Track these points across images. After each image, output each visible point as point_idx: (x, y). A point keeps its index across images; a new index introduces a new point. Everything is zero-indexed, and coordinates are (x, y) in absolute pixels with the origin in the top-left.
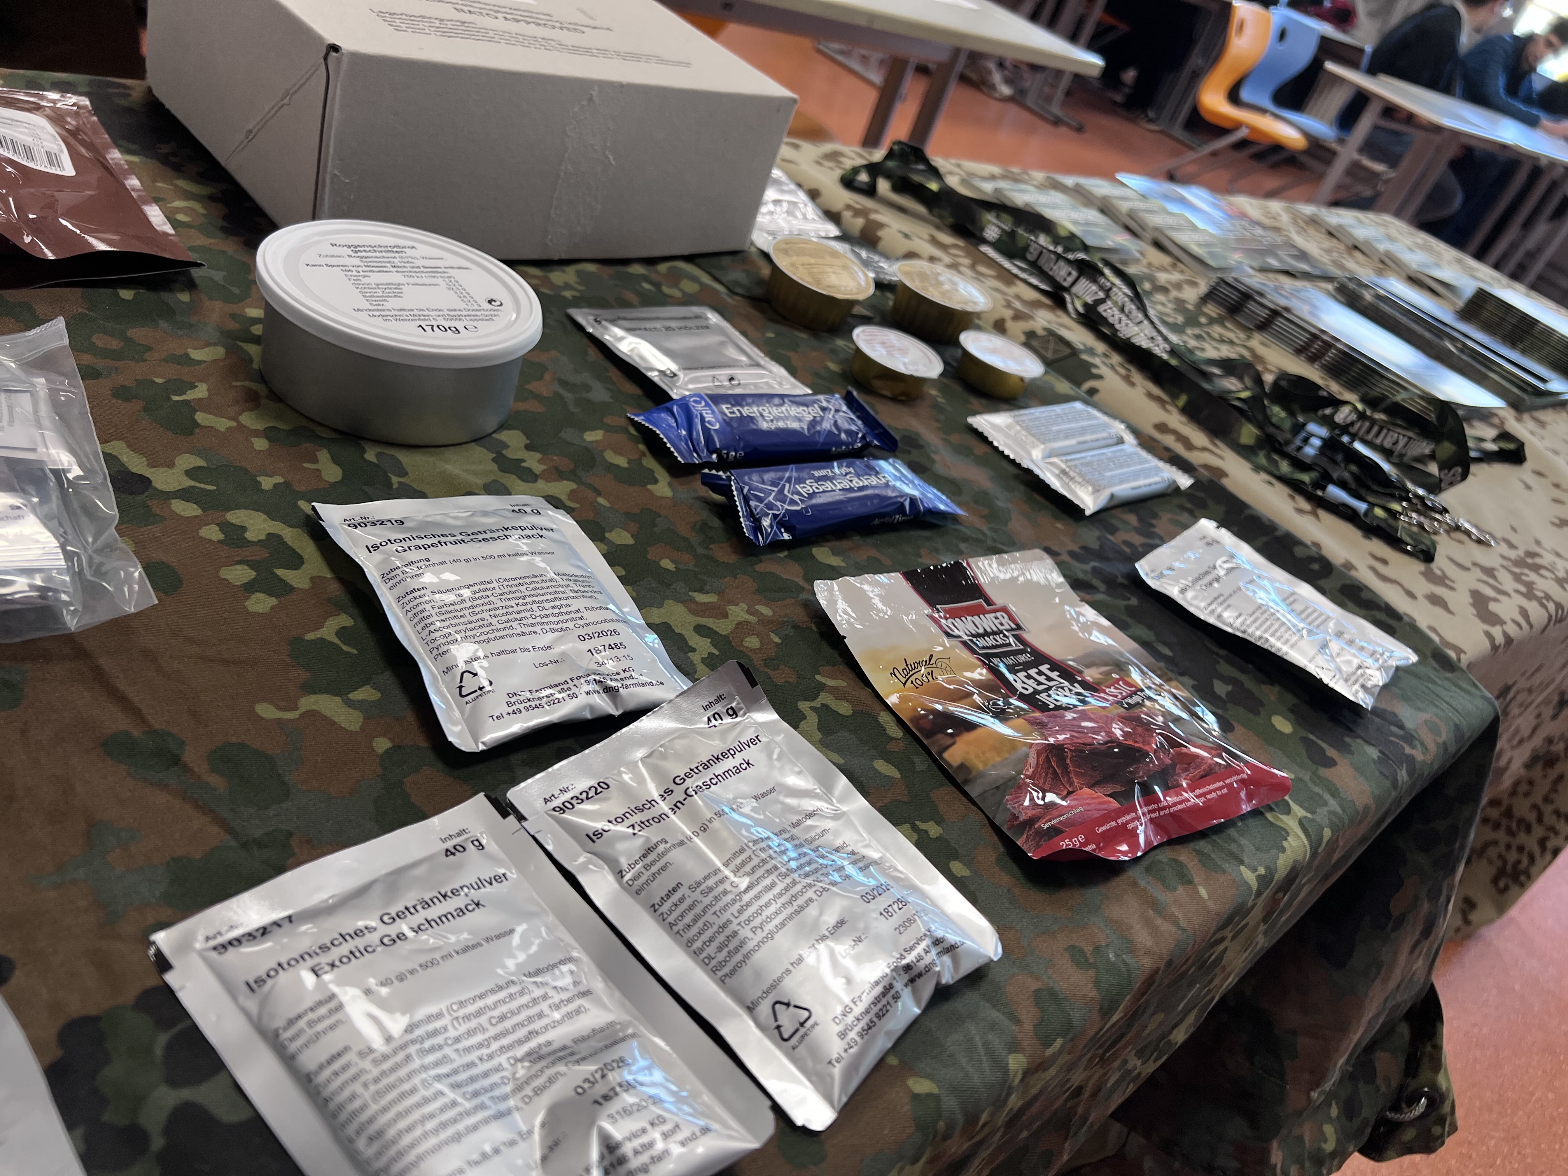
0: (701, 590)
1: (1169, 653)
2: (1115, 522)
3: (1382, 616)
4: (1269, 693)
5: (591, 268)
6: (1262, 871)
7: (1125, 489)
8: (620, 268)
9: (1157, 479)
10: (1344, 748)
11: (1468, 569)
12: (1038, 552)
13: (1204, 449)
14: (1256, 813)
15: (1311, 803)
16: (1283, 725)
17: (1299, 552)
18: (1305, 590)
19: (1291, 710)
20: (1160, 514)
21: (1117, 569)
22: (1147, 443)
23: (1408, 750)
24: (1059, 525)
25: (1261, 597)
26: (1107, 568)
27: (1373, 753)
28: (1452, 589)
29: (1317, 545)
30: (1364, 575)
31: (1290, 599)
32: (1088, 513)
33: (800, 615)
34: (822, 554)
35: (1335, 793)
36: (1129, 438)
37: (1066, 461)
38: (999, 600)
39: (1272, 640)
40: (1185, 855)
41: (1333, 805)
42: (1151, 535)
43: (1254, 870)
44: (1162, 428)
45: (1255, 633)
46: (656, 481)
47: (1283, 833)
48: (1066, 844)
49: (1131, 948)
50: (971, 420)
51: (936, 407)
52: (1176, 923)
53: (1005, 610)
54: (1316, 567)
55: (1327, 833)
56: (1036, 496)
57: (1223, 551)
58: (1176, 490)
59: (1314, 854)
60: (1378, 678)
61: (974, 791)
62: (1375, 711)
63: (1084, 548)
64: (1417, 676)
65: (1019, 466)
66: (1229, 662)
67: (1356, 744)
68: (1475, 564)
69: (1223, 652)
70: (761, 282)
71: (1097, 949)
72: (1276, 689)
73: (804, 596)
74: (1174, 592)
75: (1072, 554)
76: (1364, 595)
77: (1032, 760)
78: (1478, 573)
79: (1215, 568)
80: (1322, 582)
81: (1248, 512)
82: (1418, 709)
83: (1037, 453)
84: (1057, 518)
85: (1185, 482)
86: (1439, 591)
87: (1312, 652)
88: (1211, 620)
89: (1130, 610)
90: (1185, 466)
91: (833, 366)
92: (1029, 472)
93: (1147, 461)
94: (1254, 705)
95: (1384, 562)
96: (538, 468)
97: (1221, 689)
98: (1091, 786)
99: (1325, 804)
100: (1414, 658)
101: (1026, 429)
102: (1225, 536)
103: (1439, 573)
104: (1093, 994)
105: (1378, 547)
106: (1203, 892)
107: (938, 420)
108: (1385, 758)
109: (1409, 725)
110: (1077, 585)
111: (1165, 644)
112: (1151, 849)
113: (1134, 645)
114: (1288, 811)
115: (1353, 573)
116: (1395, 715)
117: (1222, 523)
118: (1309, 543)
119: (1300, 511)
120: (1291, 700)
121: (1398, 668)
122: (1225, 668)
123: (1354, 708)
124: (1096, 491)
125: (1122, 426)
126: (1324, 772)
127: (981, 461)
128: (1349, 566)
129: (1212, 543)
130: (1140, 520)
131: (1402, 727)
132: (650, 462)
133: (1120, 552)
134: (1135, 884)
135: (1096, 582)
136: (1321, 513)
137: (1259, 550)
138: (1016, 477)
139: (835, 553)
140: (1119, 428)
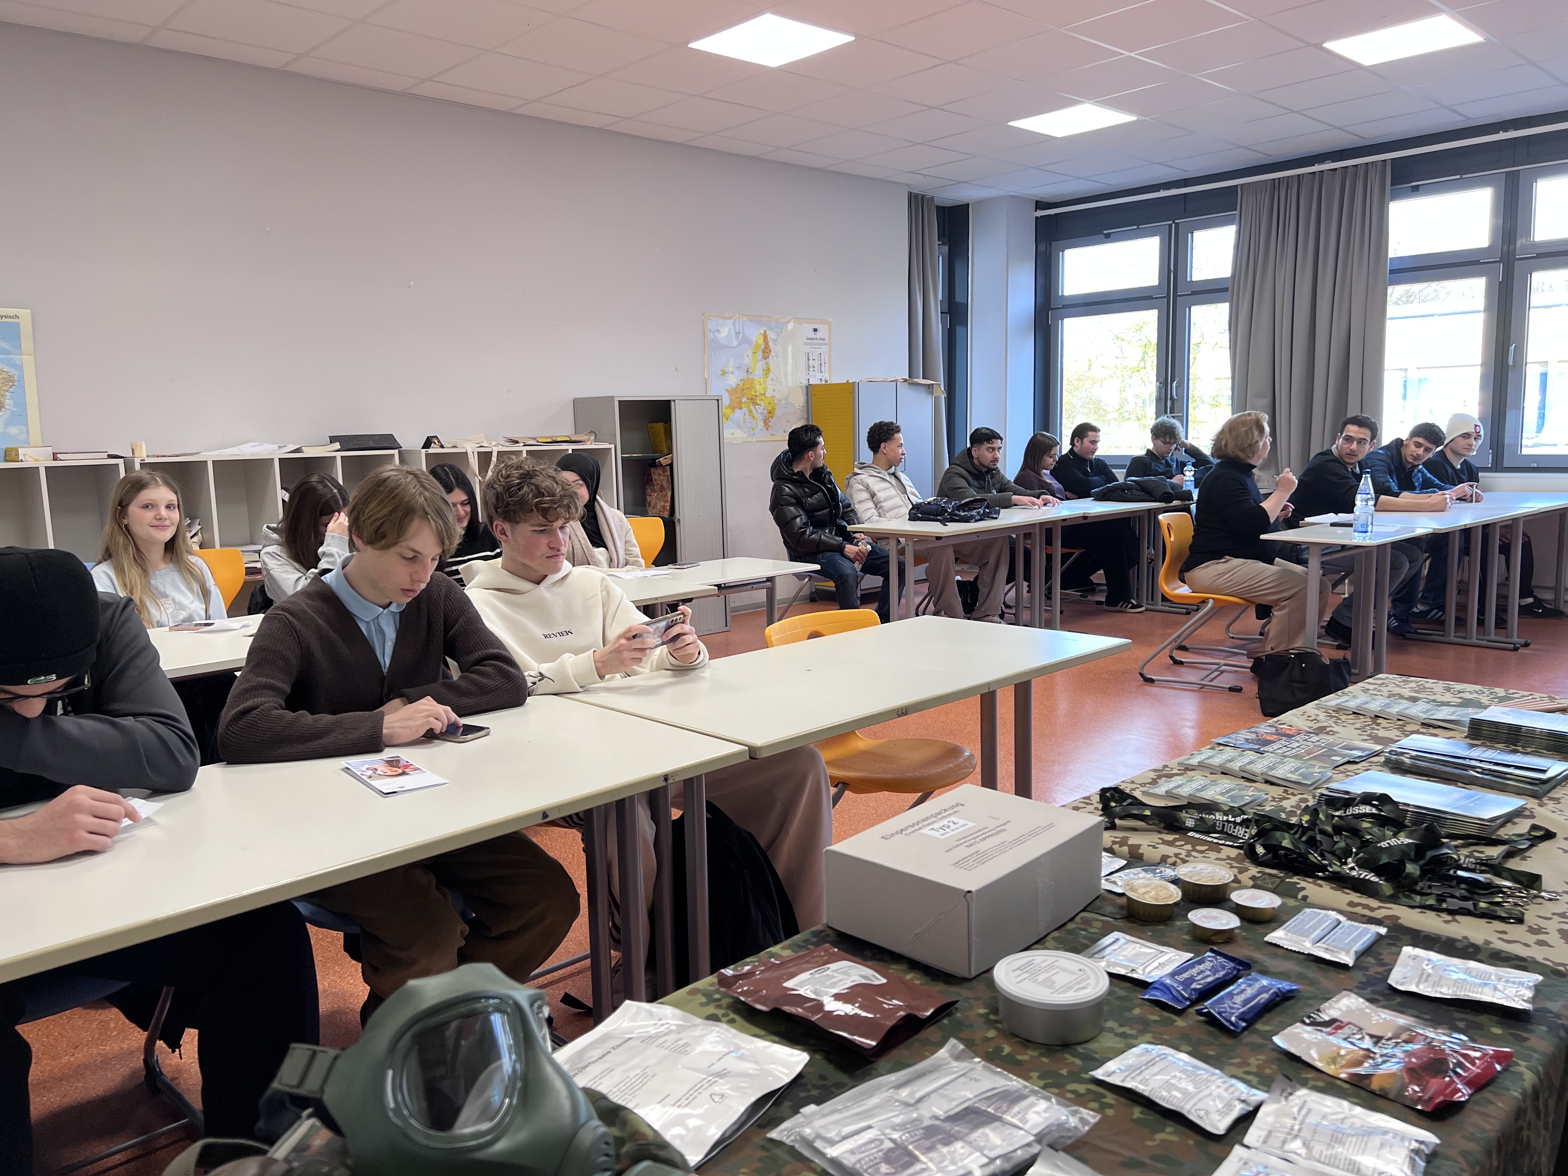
0: (1232, 1058)
1: (1428, 1017)
2: (1363, 964)
3: (1518, 963)
4: (1483, 1019)
5: (1056, 934)
6: (1520, 1091)
7: (1359, 946)
8: (1063, 928)
9: (1369, 935)
10: (1531, 1031)
11: (1550, 919)
12: (1345, 992)
13: (1379, 908)
14: (1505, 1070)
15: (1527, 1058)
16: (1497, 1031)
17: (1459, 945)
18: (1472, 964)
19: (1497, 1023)
20: (1382, 952)
21: (1380, 987)
22: (1351, 916)
23: (1560, 1022)
24: (1342, 976)
25: (1454, 976)
26: (1376, 988)
27: (1544, 1028)
28: (1547, 933)
29: (1465, 938)
30: (1499, 945)
31: (1468, 971)
32: (1351, 965)
33: (1276, 1055)
34: (1259, 1026)
35: (1535, 1051)
36: (1341, 918)
37: (1324, 943)
38: (1345, 1020)
39: (1470, 994)
40: (1486, 1094)
41: (1535, 1055)
42: (1384, 965)
43: (1516, 1091)
44: (1351, 904)
45: (1462, 994)
46: (1175, 1021)
47: (1521, 1074)
48: (1437, 1101)
49: (1484, 1130)
50: (1266, 939)
51: (1244, 938)
52: (1496, 1118)
53: (1350, 1023)
54: (1471, 950)
55: (1540, 1068)
56: (1321, 965)
57: (1423, 959)
58: (1380, 937)
59: (1540, 1080)
60: (1529, 994)
61: (1391, 1096)
62: (1535, 1010)
63: (1360, 983)
64: (1548, 986)
65: (1303, 953)
66: (1458, 1012)
67: (1534, 1027)
68: (1554, 914)
69: (1452, 1008)
70: (1122, 907)
71: (1472, 1134)
72: (1486, 1016)
73: (1270, 1046)
74: (1413, 988)
75: (1357, 987)
76: (1503, 955)
77: (1405, 1076)
78: (1557, 919)
79: (1424, 970)
80: (1478, 957)
81: (1422, 934)
82: (1556, 1001)
83: (1308, 944)
84: (1338, 973)
85: (1383, 931)
86: (1541, 937)
87: (1491, 992)
88: (1438, 995)
89: (1400, 1004)
90: (1378, 922)
91: (1187, 937)
92: (1309, 955)
93: (1360, 927)
94: (1480, 1027)
95: (1505, 933)
96: (1133, 1032)
97: (1461, 1025)
98: (1434, 1077)
99: (1532, 1057)
100: (1541, 978)
101: (1295, 933)
102: (1418, 951)
103: (1536, 927)
104: (1479, 1148)
105: (1498, 925)
106: (1500, 1104)
107: (1251, 945)
108: (1550, 1029)
109: (1555, 1010)
110: (1371, 1001)
111: (1425, 1014)
112: (1471, 1095)
113: (1412, 1019)
114: (1518, 1065)
115: (1492, 946)
116: (1545, 1008)
117: (1415, 945)
118: (1460, 938)
119: (1446, 922)
120: (1495, 1018)
121: (1535, 986)
122: (1457, 1015)
123: (1524, 1012)
124: (1348, 952)
125: (1334, 913)
126: (1526, 1044)
127: (1285, 958)
128: (1487, 942)
129: (1415, 958)
130: (1375, 958)
131: (1551, 1012)
132: (1166, 1014)
133: (1376, 978)
134: (1472, 1110)
135: (1377, 997)
136: (1458, 917)
137: (1438, 952)
138: (1306, 960)
139: (1266, 1024)
140: (1333, 914)
